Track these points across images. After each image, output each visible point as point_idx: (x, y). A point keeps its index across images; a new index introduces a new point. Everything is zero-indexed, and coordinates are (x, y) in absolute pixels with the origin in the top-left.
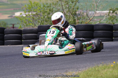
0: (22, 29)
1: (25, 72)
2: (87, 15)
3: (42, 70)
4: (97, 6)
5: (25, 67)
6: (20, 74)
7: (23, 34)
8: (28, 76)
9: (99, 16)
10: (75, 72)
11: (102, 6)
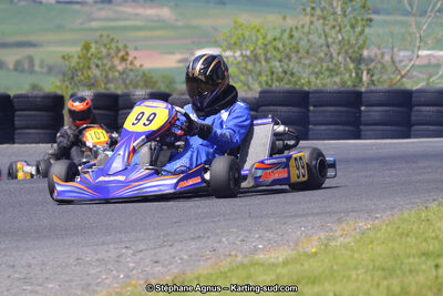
1: (225, 220)
2: (393, 62)
3: (273, 214)
4: (421, 37)
6: (212, 225)
8: (234, 230)
9: (425, 66)
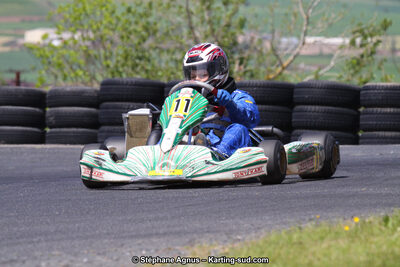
0: (47, 89)
1: (46, 241)
2: (274, 50)
3: (108, 234)
4: (308, 18)
5: (47, 223)
6: (30, 246)
7: (50, 107)
8: (57, 253)
10: (221, 247)
11: (327, 20)
